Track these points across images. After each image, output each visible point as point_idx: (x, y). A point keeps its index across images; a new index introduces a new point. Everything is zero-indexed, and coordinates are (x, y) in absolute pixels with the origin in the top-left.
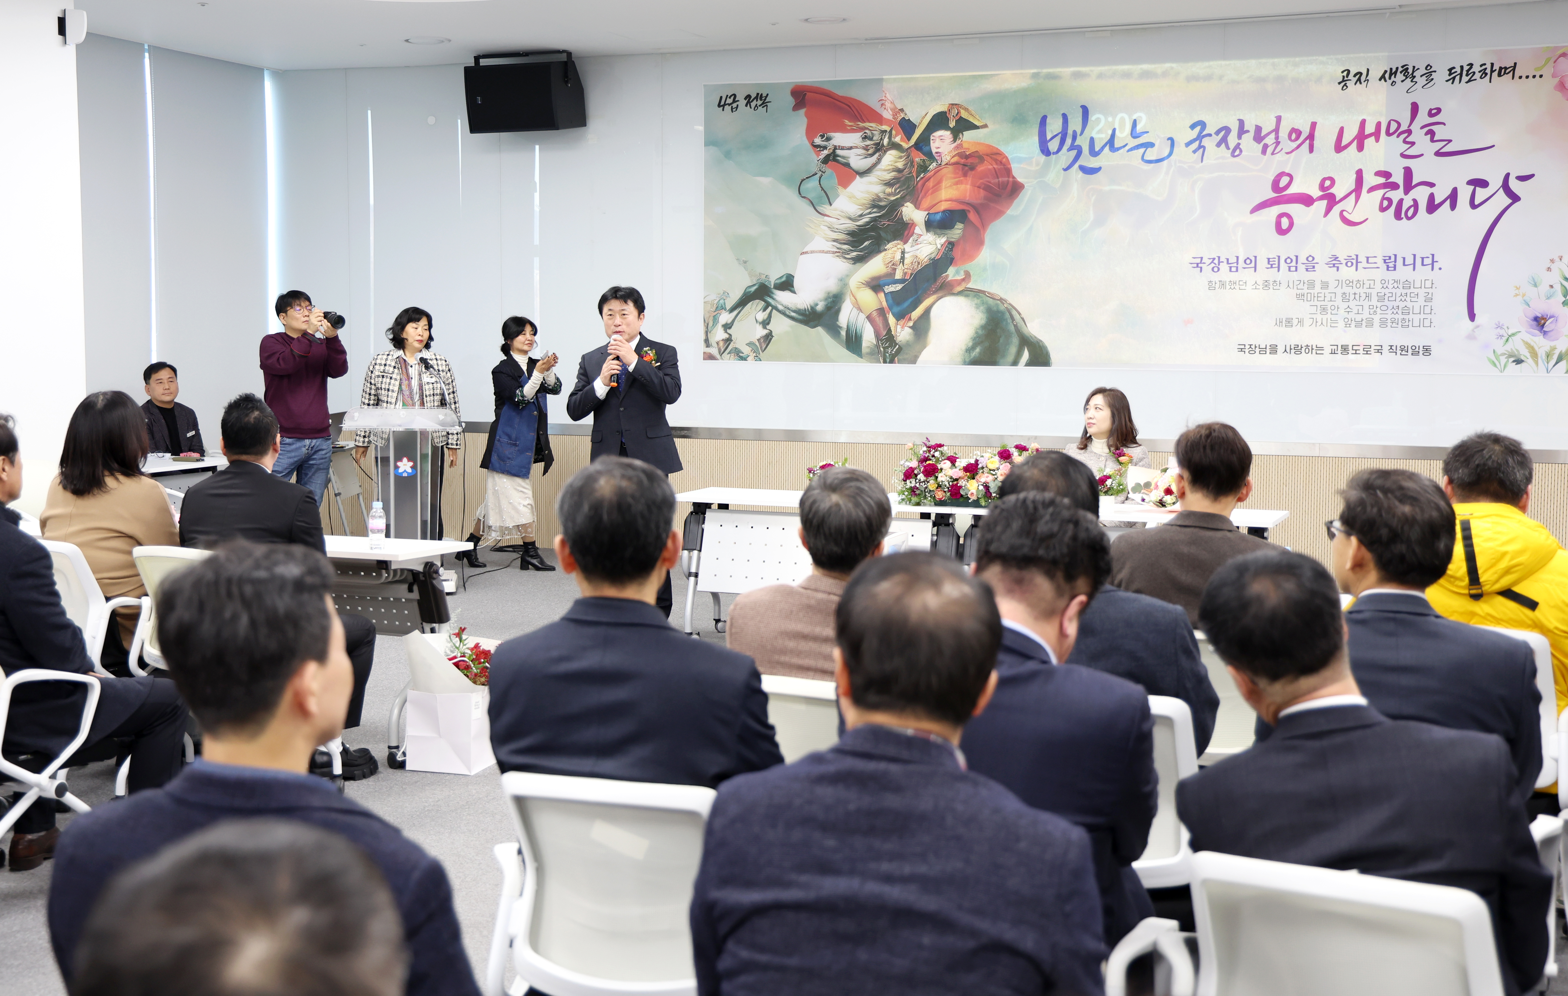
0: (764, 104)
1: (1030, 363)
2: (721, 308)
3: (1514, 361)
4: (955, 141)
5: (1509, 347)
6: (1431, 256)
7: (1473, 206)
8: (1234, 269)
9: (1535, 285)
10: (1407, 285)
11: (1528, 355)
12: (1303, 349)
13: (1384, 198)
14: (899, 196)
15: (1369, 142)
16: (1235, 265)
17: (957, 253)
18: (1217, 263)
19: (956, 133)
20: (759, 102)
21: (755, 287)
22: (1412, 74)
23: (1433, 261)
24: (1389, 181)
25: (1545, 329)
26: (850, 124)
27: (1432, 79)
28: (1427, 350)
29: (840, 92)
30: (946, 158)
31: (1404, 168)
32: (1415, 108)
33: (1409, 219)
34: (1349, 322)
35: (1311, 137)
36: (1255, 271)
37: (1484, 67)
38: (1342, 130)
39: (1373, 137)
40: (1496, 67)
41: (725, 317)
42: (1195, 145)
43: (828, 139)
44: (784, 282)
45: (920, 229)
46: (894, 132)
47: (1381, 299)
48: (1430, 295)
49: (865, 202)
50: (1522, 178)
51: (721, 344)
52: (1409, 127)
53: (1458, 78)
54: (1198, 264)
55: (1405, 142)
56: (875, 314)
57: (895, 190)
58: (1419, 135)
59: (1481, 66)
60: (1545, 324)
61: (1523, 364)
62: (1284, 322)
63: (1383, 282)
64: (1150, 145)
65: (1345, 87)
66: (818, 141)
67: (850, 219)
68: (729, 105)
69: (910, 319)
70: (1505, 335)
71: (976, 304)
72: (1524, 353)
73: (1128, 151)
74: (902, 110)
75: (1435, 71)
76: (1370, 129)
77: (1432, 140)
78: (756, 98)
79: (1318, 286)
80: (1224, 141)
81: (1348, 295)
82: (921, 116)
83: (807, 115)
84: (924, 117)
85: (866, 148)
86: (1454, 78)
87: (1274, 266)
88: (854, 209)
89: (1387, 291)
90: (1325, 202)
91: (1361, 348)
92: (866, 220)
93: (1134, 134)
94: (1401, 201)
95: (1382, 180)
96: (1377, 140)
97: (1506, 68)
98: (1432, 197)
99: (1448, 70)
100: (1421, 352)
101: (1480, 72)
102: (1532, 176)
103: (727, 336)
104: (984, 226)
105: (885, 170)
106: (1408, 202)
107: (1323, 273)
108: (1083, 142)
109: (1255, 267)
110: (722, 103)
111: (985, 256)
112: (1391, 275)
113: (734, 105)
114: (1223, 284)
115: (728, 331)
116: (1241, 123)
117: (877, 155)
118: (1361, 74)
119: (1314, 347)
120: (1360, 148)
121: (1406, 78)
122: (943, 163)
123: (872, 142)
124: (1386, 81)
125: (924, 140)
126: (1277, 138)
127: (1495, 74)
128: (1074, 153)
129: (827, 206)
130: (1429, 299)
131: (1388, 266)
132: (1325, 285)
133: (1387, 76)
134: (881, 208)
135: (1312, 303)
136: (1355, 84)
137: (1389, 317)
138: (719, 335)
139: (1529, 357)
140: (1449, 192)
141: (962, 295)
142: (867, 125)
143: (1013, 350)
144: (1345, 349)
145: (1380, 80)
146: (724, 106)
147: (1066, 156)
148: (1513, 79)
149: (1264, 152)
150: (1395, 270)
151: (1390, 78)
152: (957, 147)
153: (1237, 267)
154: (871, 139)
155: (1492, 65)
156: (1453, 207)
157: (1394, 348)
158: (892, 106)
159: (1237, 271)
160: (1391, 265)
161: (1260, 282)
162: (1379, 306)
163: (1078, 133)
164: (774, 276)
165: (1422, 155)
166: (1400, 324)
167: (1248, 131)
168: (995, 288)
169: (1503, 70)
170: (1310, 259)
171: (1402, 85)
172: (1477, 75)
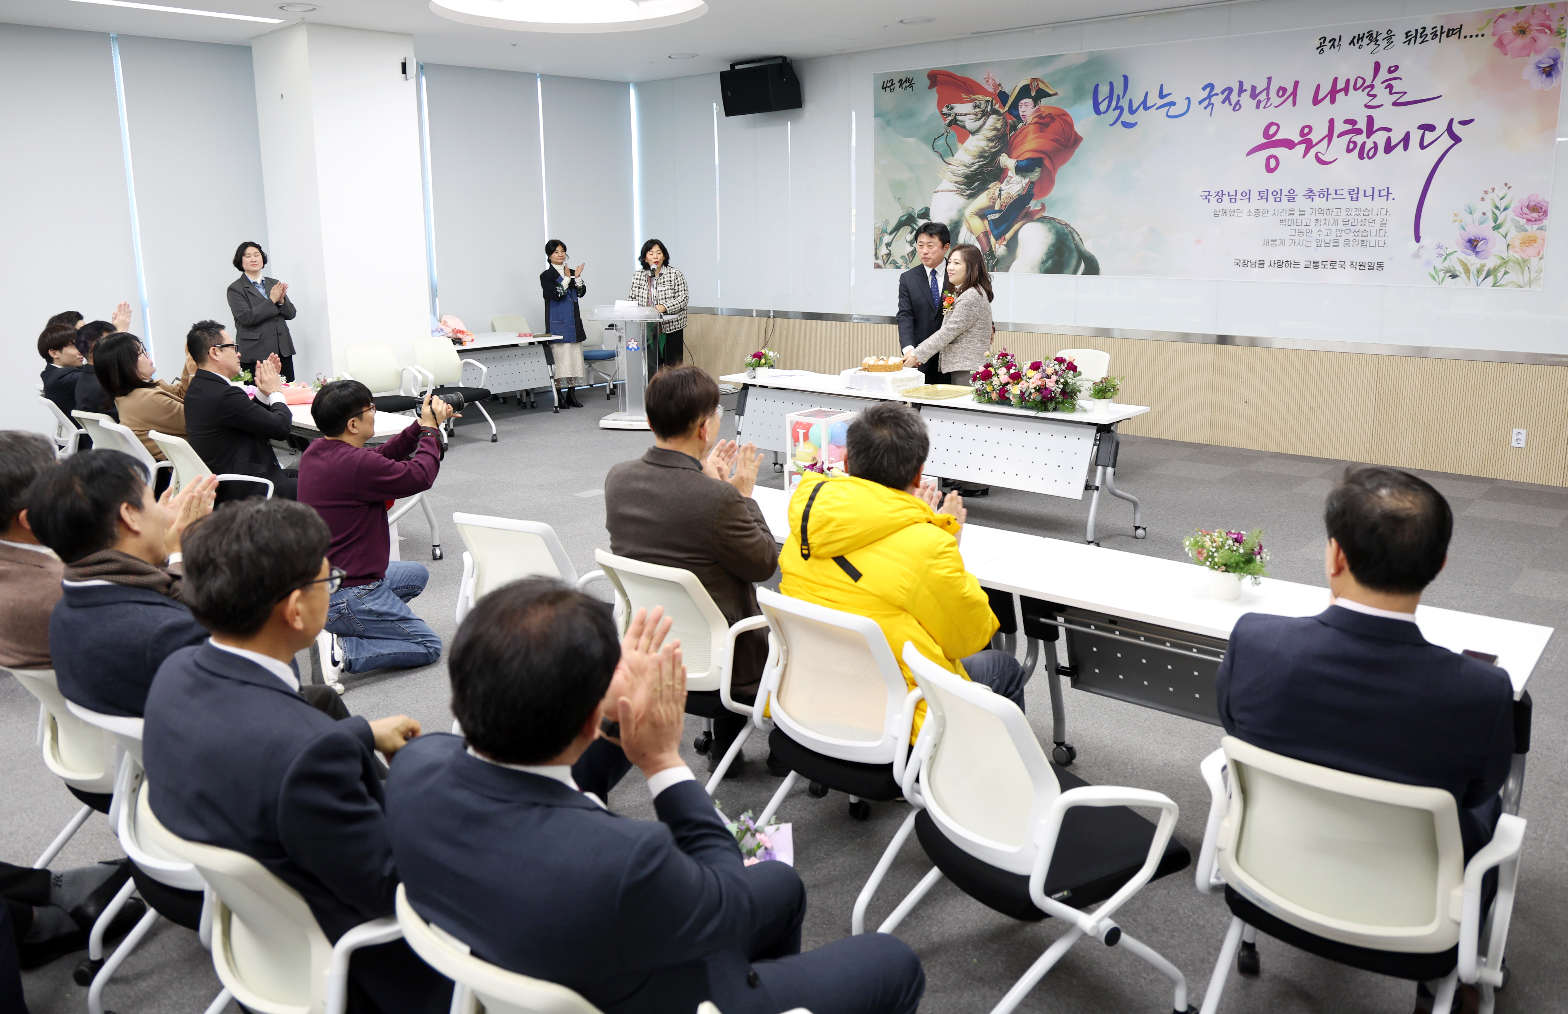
0: (911, 86)
1: (1085, 273)
2: (884, 232)
3: (1450, 276)
4: (1035, 106)
5: (1447, 264)
6: (1386, 189)
7: (1422, 147)
8: (1233, 200)
9: (1471, 213)
10: (1367, 213)
11: (1462, 271)
12: (1284, 264)
13: (1350, 142)
14: (997, 149)
15: (1340, 96)
16: (1234, 197)
17: (1035, 191)
18: (1221, 195)
19: (1036, 100)
20: (908, 84)
21: (905, 217)
22: (1376, 38)
23: (1388, 193)
24: (1355, 127)
25: (1477, 249)
26: (965, 97)
27: (1392, 42)
28: (1380, 266)
29: (959, 74)
30: (1029, 120)
31: (1367, 116)
32: (1377, 66)
33: (1370, 158)
34: (1320, 243)
35: (1294, 93)
36: (1249, 201)
37: (1435, 30)
38: (1318, 86)
39: (1343, 92)
40: (1445, 29)
41: (887, 238)
42: (1206, 102)
43: (952, 109)
44: (923, 213)
45: (1011, 173)
46: (994, 101)
47: (1346, 224)
48: (1385, 220)
49: (975, 153)
50: (1464, 123)
51: (885, 257)
52: (1372, 82)
53: (1413, 40)
54: (1206, 196)
55: (1368, 95)
56: (982, 236)
57: (995, 144)
58: (1380, 90)
59: (1433, 29)
60: (1477, 245)
61: (1458, 279)
62: (1270, 242)
63: (1348, 210)
64: (1173, 104)
65: (1322, 52)
66: (945, 110)
67: (966, 166)
68: (889, 87)
69: (1005, 239)
70: (1444, 254)
71: (1049, 228)
72: (1459, 269)
73: (1156, 109)
74: (1000, 85)
75: (1394, 35)
76: (1341, 85)
77: (1391, 93)
78: (906, 81)
79: (1297, 213)
80: (1227, 99)
81: (1319, 221)
82: (1012, 88)
83: (938, 92)
84: (1014, 90)
85: (976, 114)
86: (1410, 40)
87: (1263, 197)
88: (968, 160)
89: (1350, 217)
90: (1303, 146)
91: (1328, 263)
92: (976, 167)
93: (1162, 96)
94: (1364, 144)
95: (1349, 127)
96: (1346, 94)
97: (1453, 30)
98: (1389, 140)
99: (1406, 34)
100: (1376, 268)
101: (1431, 34)
102: (1472, 120)
103: (888, 252)
104: (1055, 170)
105: (988, 130)
106: (1369, 145)
107: (1301, 202)
108: (1124, 103)
109: (1249, 199)
110: (885, 86)
111: (1055, 192)
112: (1355, 205)
113: (892, 87)
114: (1225, 212)
115: (889, 248)
116: (1241, 83)
117: (983, 118)
118: (1334, 40)
119: (1292, 262)
120: (1333, 101)
121: (1371, 42)
122: (1027, 123)
123: (980, 110)
124: (1354, 45)
125: (1015, 106)
126: (1268, 94)
127: (1444, 35)
128: (1118, 111)
129: (951, 158)
130: (1383, 224)
131: (1352, 197)
132: (1302, 212)
133: (1356, 41)
134: (985, 158)
135: (1292, 227)
136: (1330, 48)
137: (1351, 238)
138: (884, 251)
139: (1463, 272)
140: (1403, 136)
141: (1039, 221)
142: (976, 97)
143: (1074, 262)
144: (1316, 264)
145: (1350, 44)
146: (885, 88)
147: (1113, 115)
148: (1459, 38)
149: (1258, 107)
150: (1357, 200)
151: (1358, 43)
152: (1036, 111)
153: (1236, 199)
154: (979, 107)
155: (1442, 27)
156: (1406, 148)
157: (1354, 264)
158: (993, 82)
159: (1235, 202)
160: (1354, 196)
161: (1253, 211)
162: (1344, 230)
163: (1121, 96)
164: (917, 209)
165: (1382, 105)
166: (1360, 244)
167: (1246, 90)
168: (1062, 216)
169: (1451, 32)
170: (1291, 192)
171: (1367, 47)
172: (1429, 37)
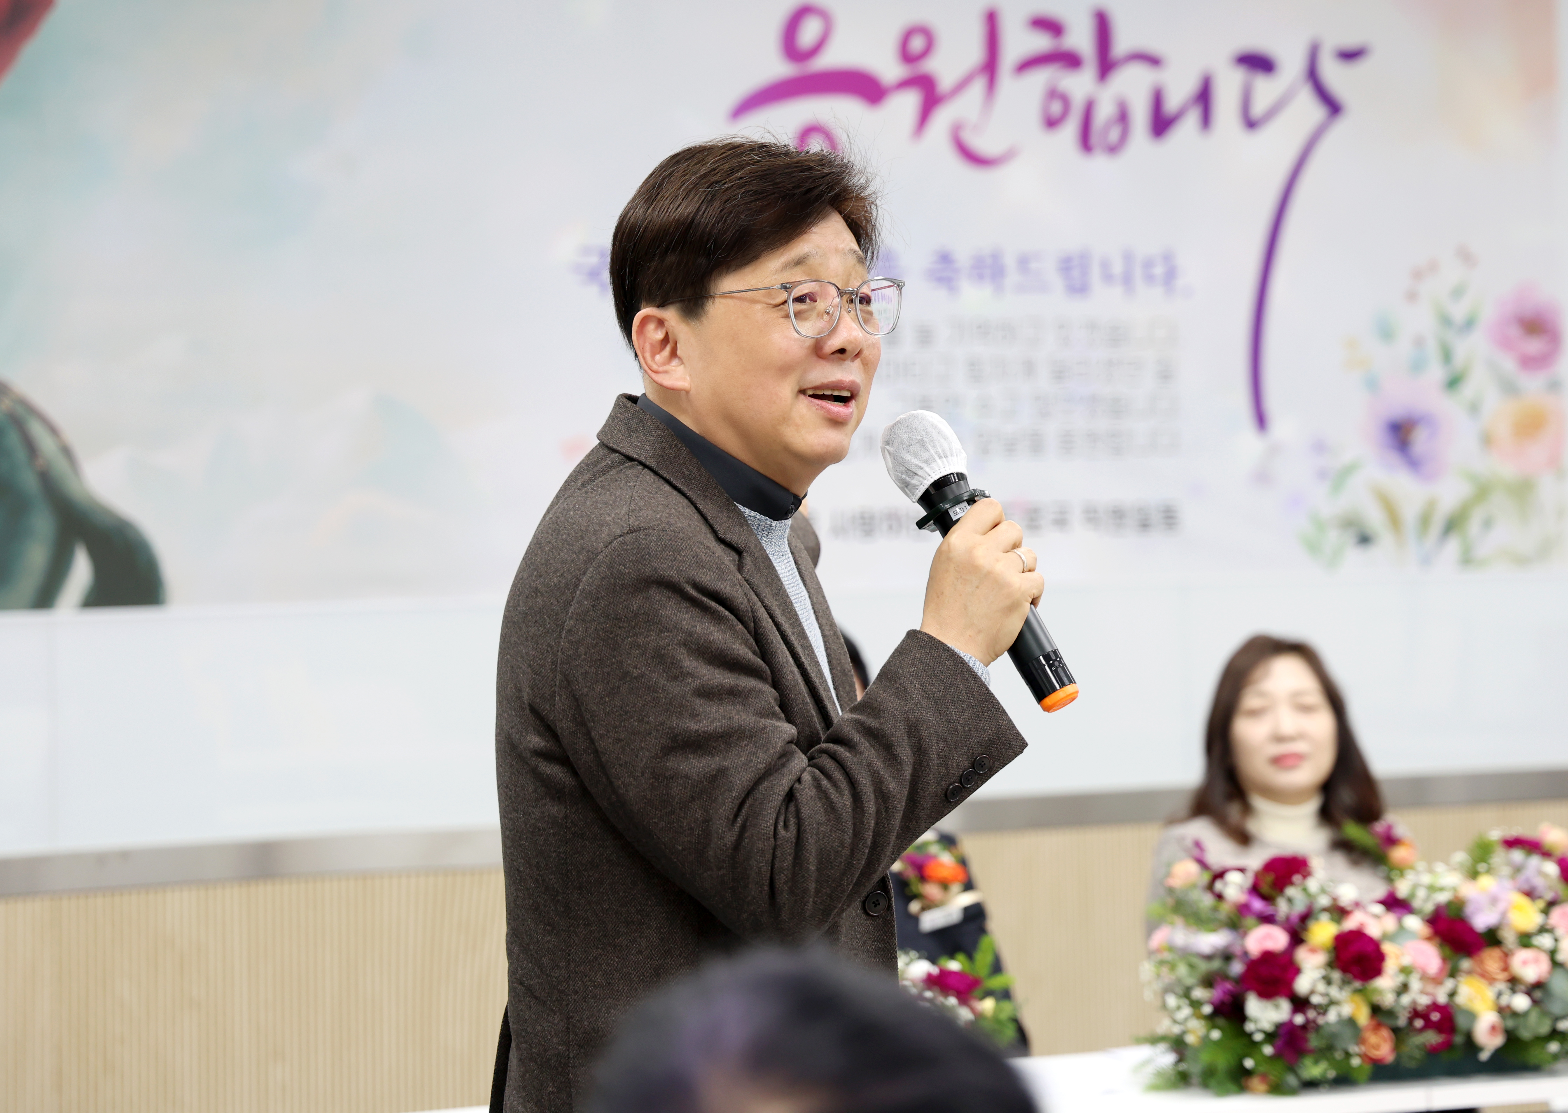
3: (1354, 540)
5: (1343, 502)
6: (1164, 258)
7: (1251, 124)
9: (1387, 339)
10: (1115, 336)
11: (1383, 523)
13: (1051, 93)
23: (1170, 271)
24: (1062, 45)
25: (1412, 453)
28: (1169, 517)
31: (1093, 13)
33: (1110, 151)
47: (1059, 374)
48: (1169, 362)
50: (1350, 55)
60: (1411, 439)
61: (1374, 548)
63: (1061, 327)
70: (1334, 470)
72: (1375, 519)
89: (1070, 353)
90: (914, 97)
94: (1090, 103)
95: (1041, 42)
98: (1158, 94)
100: (1157, 523)
102: (1367, 50)
106: (1105, 107)
112: (1079, 308)
130: (1166, 375)
131: (1069, 282)
137: (1079, 425)
139: (1384, 526)
140: (1194, 84)
150: (1085, 294)
156: (1206, 124)
160: (1077, 279)
166: (1104, 445)
